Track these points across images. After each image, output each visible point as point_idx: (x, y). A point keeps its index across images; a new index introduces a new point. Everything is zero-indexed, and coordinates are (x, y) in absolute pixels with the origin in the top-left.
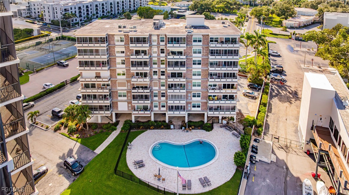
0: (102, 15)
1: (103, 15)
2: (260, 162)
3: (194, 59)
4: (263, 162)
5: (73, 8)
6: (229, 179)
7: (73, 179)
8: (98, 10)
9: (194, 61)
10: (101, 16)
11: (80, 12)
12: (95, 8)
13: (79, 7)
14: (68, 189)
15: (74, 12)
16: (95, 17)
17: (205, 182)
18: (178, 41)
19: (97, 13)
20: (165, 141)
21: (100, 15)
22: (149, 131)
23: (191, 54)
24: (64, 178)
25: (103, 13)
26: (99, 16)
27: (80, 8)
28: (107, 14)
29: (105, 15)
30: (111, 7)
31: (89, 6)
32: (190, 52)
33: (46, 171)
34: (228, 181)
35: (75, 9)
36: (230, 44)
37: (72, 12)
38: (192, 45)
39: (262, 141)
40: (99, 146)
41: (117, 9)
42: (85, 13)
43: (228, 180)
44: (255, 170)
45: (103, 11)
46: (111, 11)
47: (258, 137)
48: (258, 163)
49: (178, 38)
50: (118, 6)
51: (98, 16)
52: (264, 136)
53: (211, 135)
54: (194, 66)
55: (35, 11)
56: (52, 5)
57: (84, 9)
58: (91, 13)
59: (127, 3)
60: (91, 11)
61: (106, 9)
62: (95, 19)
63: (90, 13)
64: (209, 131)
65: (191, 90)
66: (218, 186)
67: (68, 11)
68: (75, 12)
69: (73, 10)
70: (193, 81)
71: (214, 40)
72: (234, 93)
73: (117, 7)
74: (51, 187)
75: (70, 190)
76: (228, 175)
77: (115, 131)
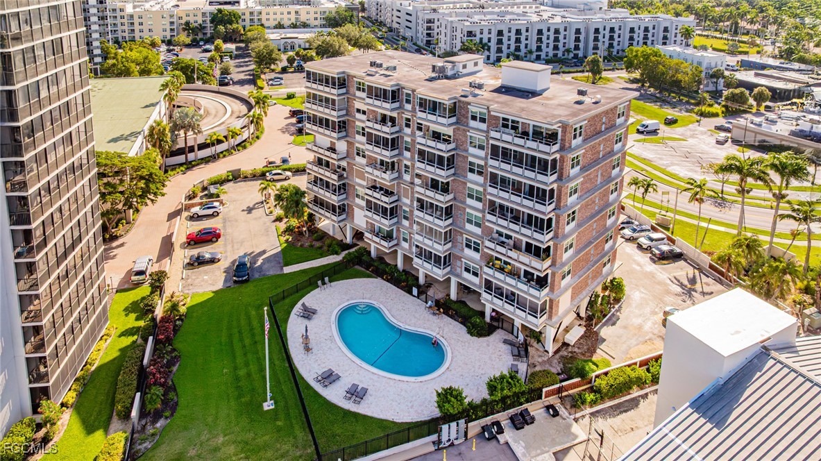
0: (551, 54)
1: (555, 55)
2: (505, 447)
3: (471, 159)
4: (509, 452)
5: (486, 32)
6: (400, 421)
7: (228, 285)
8: (542, 42)
9: (471, 163)
10: (549, 58)
11: (500, 42)
12: (535, 37)
13: (499, 31)
14: (213, 292)
15: (485, 40)
16: (534, 56)
17: (356, 393)
18: (434, 110)
19: (539, 49)
20: (381, 306)
21: (547, 56)
22: (379, 280)
23: (465, 145)
24: (223, 278)
25: (556, 52)
26: (543, 55)
27: (500, 33)
28: (564, 55)
29: (559, 56)
30: (577, 40)
31: (523, 31)
32: (463, 140)
33: (217, 260)
34: (393, 422)
35: (490, 33)
36: (542, 143)
37: (481, 39)
38: (467, 126)
39: (564, 419)
40: (296, 264)
41: (591, 44)
42: (511, 46)
43: (395, 420)
44: (474, 449)
45: (556, 48)
46: (577, 48)
47: (568, 407)
48: (497, 445)
49: (435, 103)
50: (596, 39)
51: (540, 55)
52: (587, 416)
53: (469, 343)
54: (470, 176)
55: (446, 31)
56: (452, 22)
57: (509, 36)
58: (526, 47)
59: (624, 35)
60: (527, 42)
61: (565, 43)
62: (532, 62)
63: (522, 46)
64: (472, 334)
65: (461, 228)
66: (369, 414)
67: (475, 36)
68: (489, 40)
69: (485, 37)
70: (468, 210)
71: (510, 124)
72: (536, 269)
73: (594, 41)
74: (203, 280)
75: (212, 295)
76: (407, 414)
77: (335, 256)
